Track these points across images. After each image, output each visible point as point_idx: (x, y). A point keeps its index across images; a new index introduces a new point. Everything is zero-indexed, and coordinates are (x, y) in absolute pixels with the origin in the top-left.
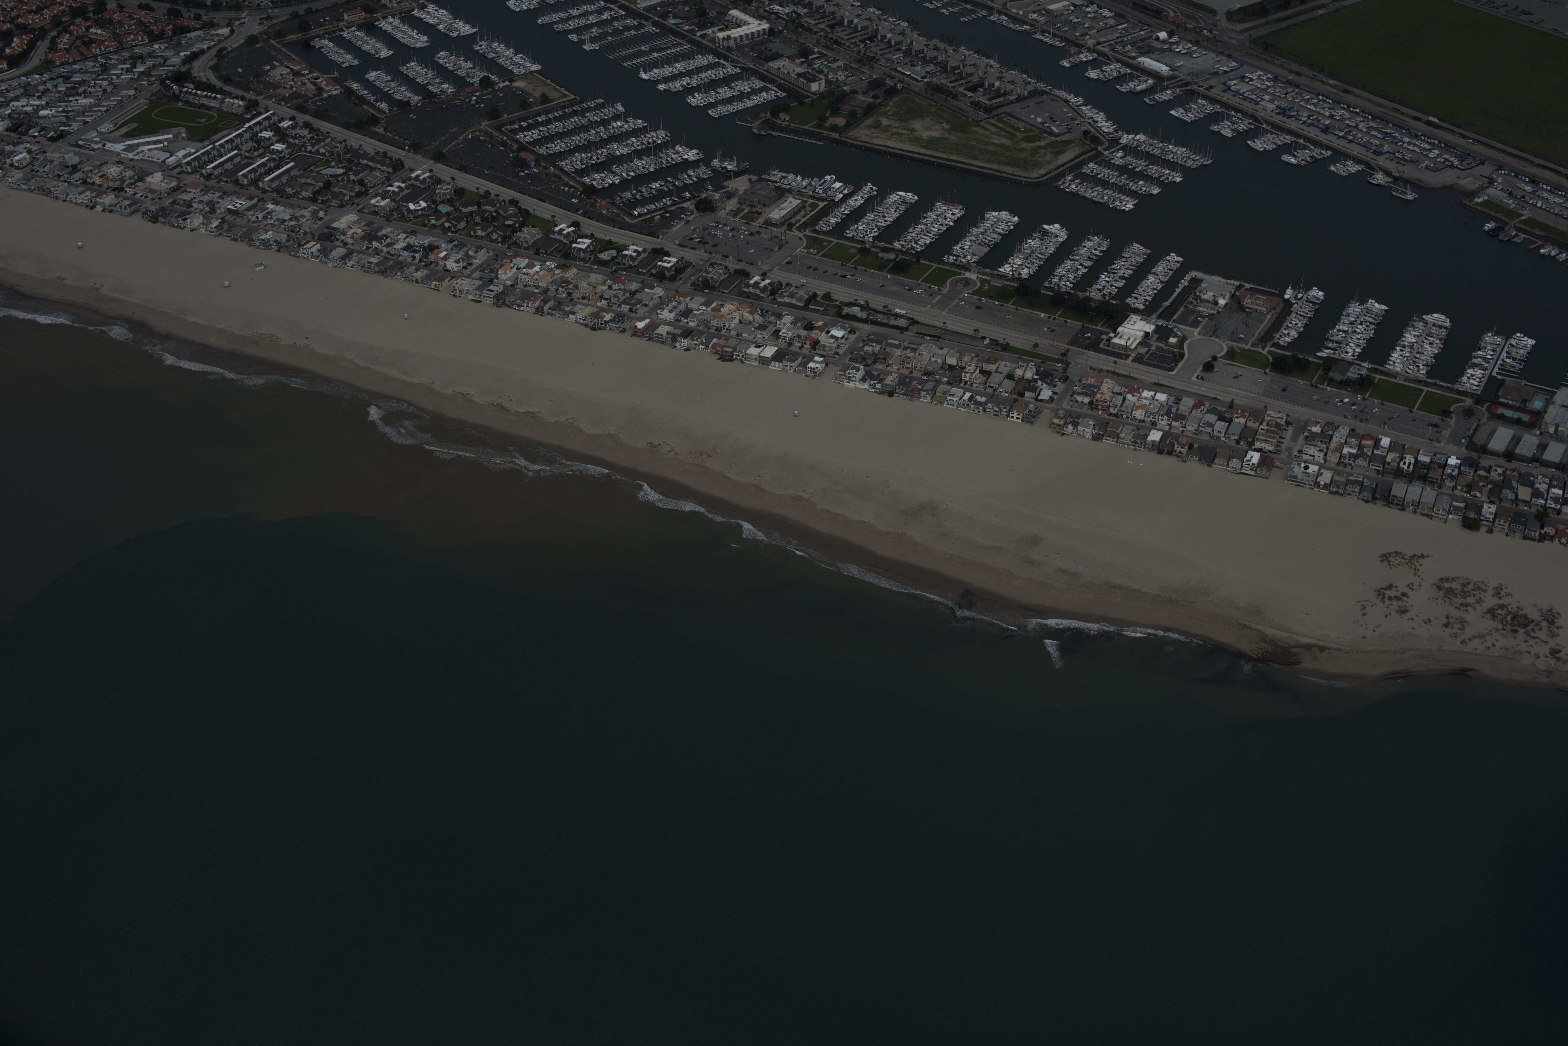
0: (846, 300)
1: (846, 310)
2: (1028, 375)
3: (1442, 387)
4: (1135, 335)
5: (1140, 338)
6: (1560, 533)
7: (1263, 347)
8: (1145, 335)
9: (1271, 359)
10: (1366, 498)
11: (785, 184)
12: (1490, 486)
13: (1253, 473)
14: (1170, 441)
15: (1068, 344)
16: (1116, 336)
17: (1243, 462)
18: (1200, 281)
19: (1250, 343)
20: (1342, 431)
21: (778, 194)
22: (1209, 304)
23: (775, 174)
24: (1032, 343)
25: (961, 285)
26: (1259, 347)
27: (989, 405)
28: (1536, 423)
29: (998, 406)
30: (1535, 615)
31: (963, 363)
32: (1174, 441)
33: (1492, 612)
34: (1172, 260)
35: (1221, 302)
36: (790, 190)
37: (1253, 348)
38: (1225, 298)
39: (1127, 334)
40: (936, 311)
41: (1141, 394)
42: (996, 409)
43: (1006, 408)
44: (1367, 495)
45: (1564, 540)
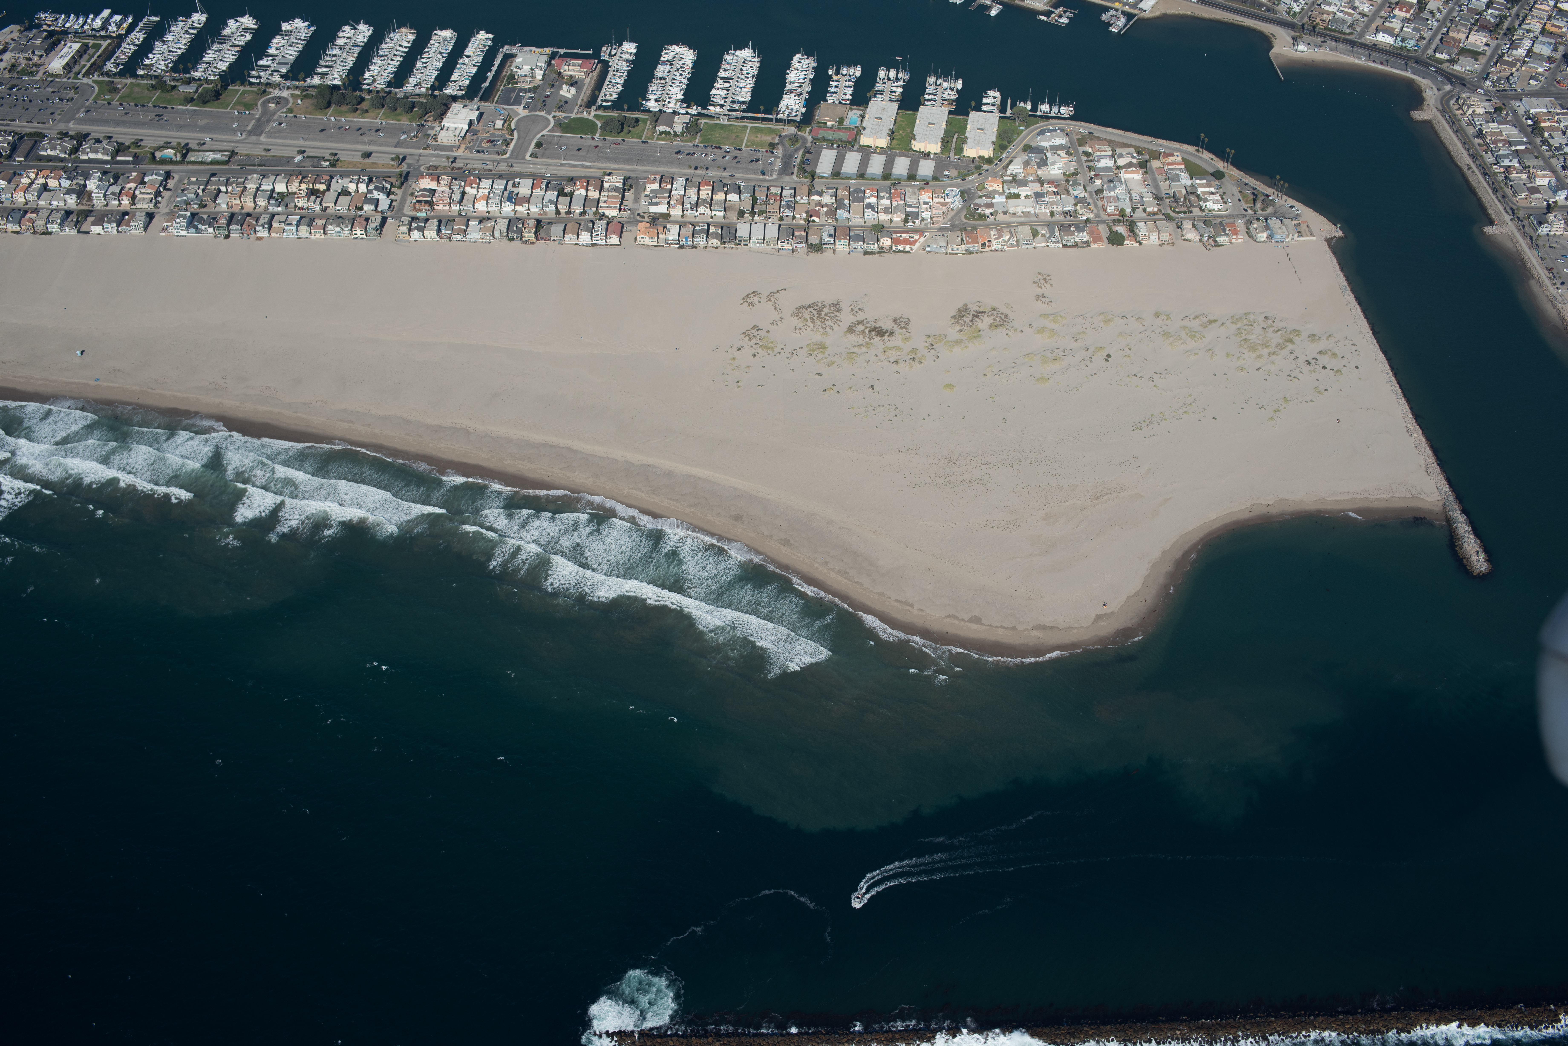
0: (156, 145)
1: (158, 155)
2: (363, 188)
3: (764, 119)
4: (461, 126)
5: (466, 127)
6: (897, 242)
7: (589, 113)
8: (471, 123)
9: (599, 124)
10: (715, 245)
11: (59, 27)
12: (825, 209)
13: (604, 242)
14: (517, 227)
15: (396, 147)
16: (442, 129)
17: (592, 233)
18: (513, 56)
19: (576, 111)
20: (680, 183)
21: (55, 40)
22: (528, 79)
23: (45, 17)
24: (361, 153)
25: (273, 105)
26: (585, 113)
27: (330, 227)
28: (856, 139)
29: (339, 226)
30: (888, 325)
31: (293, 188)
32: (521, 226)
33: (851, 330)
34: (482, 39)
35: (539, 74)
36: (66, 33)
37: (579, 116)
38: (541, 70)
39: (453, 125)
40: (253, 138)
41: (479, 184)
42: (338, 229)
43: (347, 227)
44: (715, 242)
45: (900, 247)
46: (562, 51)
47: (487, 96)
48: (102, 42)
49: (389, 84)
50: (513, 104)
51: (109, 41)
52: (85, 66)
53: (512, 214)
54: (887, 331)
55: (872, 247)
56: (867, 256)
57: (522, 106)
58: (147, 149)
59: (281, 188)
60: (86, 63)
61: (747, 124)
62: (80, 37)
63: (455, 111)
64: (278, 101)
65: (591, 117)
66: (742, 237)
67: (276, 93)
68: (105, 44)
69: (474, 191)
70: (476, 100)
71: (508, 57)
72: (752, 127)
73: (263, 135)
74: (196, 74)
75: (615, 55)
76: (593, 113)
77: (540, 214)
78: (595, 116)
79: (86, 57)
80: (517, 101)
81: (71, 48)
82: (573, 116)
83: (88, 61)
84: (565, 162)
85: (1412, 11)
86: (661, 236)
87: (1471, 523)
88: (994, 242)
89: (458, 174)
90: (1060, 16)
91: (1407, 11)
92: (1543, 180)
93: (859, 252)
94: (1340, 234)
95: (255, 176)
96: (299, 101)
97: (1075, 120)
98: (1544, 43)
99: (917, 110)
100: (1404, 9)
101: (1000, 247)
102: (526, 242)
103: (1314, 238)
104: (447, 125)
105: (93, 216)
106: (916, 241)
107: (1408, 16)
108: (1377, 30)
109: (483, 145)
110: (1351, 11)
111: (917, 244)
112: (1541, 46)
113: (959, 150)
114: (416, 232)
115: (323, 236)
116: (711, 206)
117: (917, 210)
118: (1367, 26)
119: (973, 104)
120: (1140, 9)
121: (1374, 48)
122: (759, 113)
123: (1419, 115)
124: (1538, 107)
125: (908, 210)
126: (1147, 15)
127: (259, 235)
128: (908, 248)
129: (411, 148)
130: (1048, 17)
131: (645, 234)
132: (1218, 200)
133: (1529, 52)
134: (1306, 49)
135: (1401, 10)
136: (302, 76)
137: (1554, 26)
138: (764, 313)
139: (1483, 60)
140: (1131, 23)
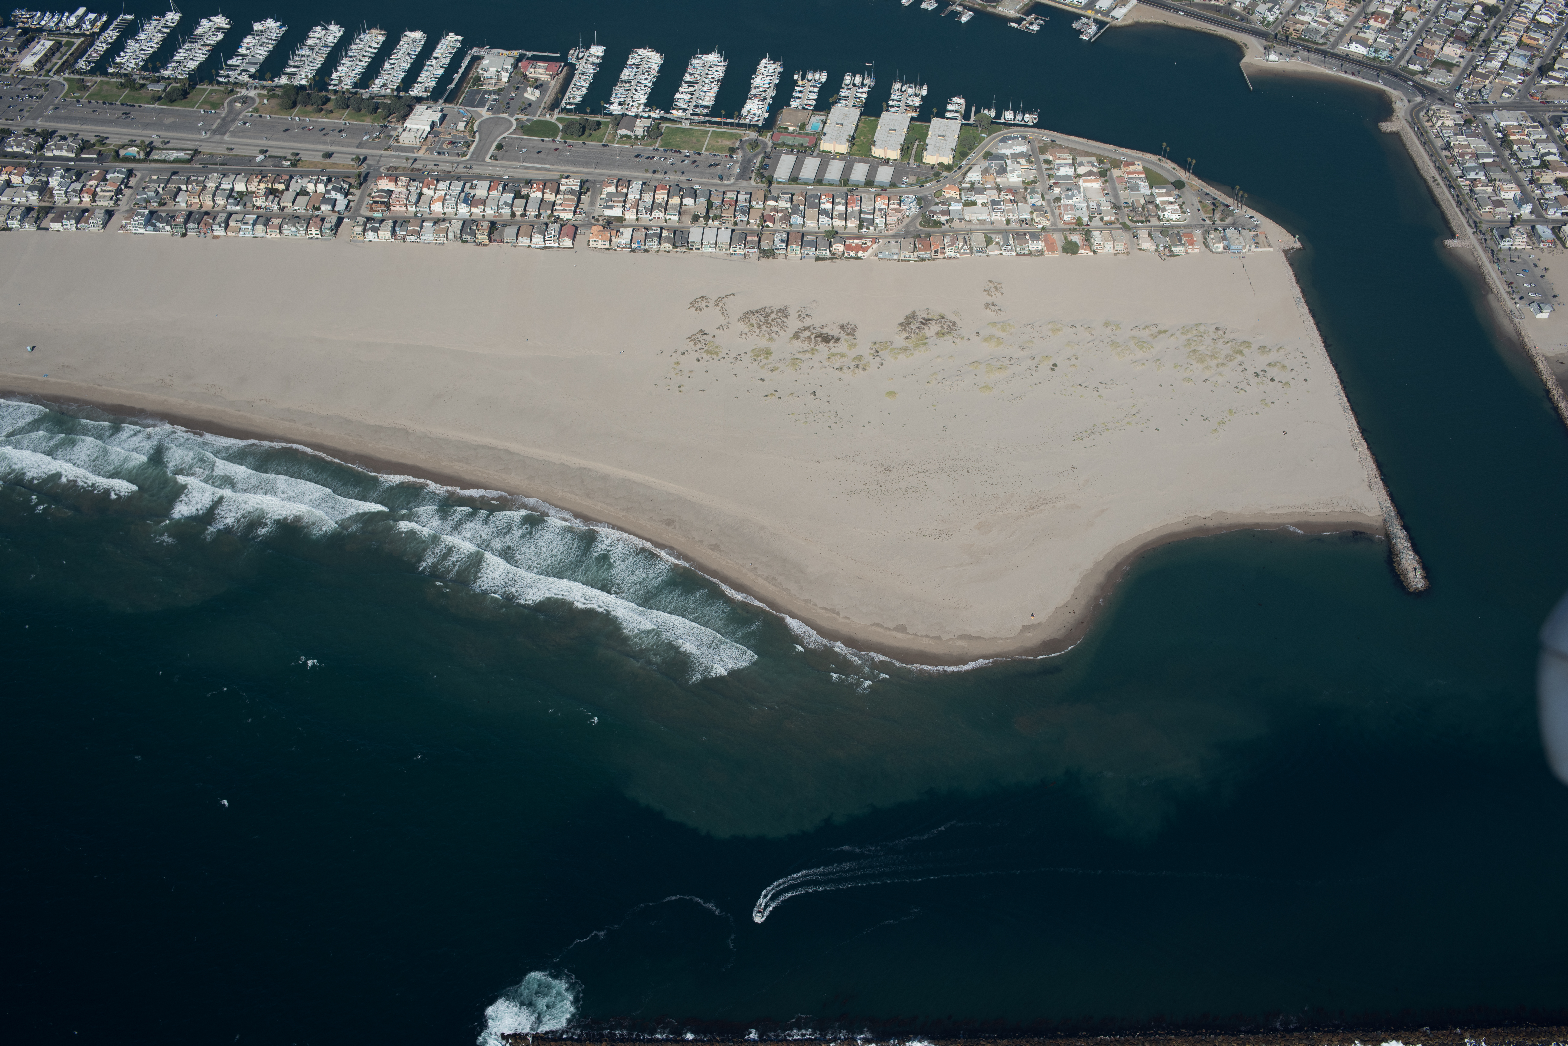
0: (120, 142)
1: (122, 153)
2: (321, 188)
3: (726, 124)
4: (423, 127)
5: (428, 129)
6: (848, 248)
7: (552, 115)
8: (433, 125)
9: (561, 126)
10: (667, 249)
11: (33, 24)
12: (780, 214)
13: (556, 245)
14: (471, 228)
15: (357, 147)
16: (404, 130)
17: (545, 236)
18: (480, 58)
19: (539, 113)
20: (636, 186)
21: (28, 37)
22: (493, 81)
23: (21, 14)
24: (322, 153)
25: (239, 105)
26: (548, 116)
27: (286, 226)
28: (816, 145)
29: (294, 225)
30: (835, 331)
31: (253, 187)
32: (475, 228)
33: (797, 336)
34: (451, 41)
35: (505, 77)
36: (40, 30)
37: (542, 118)
38: (507, 72)
39: (415, 127)
40: (217, 137)
41: (436, 186)
42: (293, 229)
43: (303, 226)
44: (667, 246)
45: (852, 254)
46: (530, 54)
47: (451, 98)
48: (75, 40)
49: (356, 85)
50: (477, 106)
51: (82, 39)
52: (56, 63)
53: (467, 216)
54: (833, 337)
55: (824, 253)
56: (819, 262)
57: (486, 108)
58: (112, 147)
59: (240, 187)
60: (57, 61)
61: (708, 129)
62: (54, 35)
63: (418, 113)
64: (245, 100)
65: (553, 120)
66: (694, 242)
67: (244, 92)
68: (78, 42)
69: (431, 193)
70: (441, 101)
71: (476, 59)
72: (713, 132)
73: (228, 134)
74: (166, 73)
75: (582, 58)
76: (556, 115)
77: (495, 216)
78: (558, 119)
79: (58, 55)
80: (481, 104)
81: (43, 46)
82: (536, 118)
83: (60, 59)
84: (524, 164)
85: (1387, 22)
86: (614, 239)
87: (1411, 539)
88: (947, 249)
89: (416, 175)
90: (1031, 24)
91: (1383, 22)
92: (1509, 193)
93: (811, 258)
94: (1298, 245)
95: (215, 175)
96: (265, 101)
97: (1039, 128)
98: (1519, 56)
99: (879, 116)
100: (1380, 20)
101: (952, 254)
102: (480, 244)
103: (1272, 249)
104: (409, 126)
105: (53, 213)
106: (868, 247)
107: (1383, 26)
108: (1351, 41)
109: (444, 146)
110: (1325, 21)
111: (870, 251)
112: (1516, 59)
113: (919, 157)
114: (370, 233)
115: (279, 236)
116: (666, 210)
117: (872, 216)
118: (1341, 37)
119: (935, 110)
120: (1113, 17)
121: (1347, 59)
122: (720, 117)
123: (1387, 127)
124: (1509, 120)
125: (863, 216)
126: (1119, 23)
127: (216, 233)
128: (860, 254)
129: (373, 149)
130: (1019, 24)
131: (598, 238)
132: (1176, 210)
133: (1504, 64)
134: (1277, 59)
135: (1376, 20)
136: (268, 75)
137: (1530, 38)
138: (711, 318)
139: (1456, 72)
140: (1102, 31)
